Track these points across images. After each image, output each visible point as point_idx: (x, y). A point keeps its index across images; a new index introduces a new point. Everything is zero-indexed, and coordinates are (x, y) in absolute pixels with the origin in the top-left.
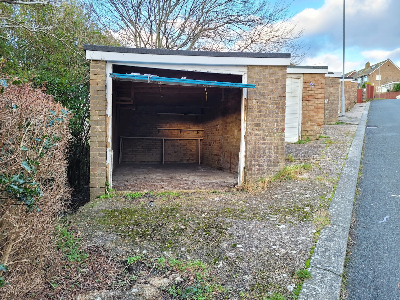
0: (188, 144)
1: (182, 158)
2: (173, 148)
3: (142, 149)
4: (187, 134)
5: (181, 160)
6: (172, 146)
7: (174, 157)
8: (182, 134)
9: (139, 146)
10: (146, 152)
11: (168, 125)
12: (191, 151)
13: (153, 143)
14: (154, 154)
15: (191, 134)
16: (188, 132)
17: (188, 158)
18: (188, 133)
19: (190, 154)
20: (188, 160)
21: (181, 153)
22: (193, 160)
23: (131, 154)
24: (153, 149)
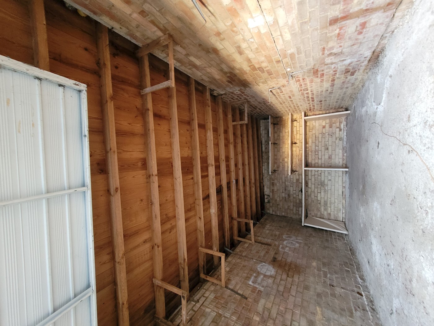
0: (314, 132)
1: (336, 139)
2: (320, 152)
3: (322, 193)
4: (298, 135)
5: (341, 139)
6: (317, 153)
7: (335, 150)
8: (297, 142)
9: (317, 197)
10: (326, 188)
11: (286, 160)
12: (324, 127)
13: (313, 179)
14: (330, 178)
15: (298, 130)
16: (295, 133)
17: (338, 130)
18: (297, 133)
19: (331, 127)
20: (340, 130)
21: (328, 141)
22: (340, 123)
23: (329, 209)
24: (323, 180)
